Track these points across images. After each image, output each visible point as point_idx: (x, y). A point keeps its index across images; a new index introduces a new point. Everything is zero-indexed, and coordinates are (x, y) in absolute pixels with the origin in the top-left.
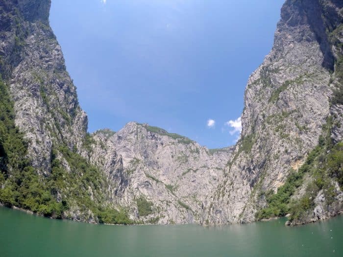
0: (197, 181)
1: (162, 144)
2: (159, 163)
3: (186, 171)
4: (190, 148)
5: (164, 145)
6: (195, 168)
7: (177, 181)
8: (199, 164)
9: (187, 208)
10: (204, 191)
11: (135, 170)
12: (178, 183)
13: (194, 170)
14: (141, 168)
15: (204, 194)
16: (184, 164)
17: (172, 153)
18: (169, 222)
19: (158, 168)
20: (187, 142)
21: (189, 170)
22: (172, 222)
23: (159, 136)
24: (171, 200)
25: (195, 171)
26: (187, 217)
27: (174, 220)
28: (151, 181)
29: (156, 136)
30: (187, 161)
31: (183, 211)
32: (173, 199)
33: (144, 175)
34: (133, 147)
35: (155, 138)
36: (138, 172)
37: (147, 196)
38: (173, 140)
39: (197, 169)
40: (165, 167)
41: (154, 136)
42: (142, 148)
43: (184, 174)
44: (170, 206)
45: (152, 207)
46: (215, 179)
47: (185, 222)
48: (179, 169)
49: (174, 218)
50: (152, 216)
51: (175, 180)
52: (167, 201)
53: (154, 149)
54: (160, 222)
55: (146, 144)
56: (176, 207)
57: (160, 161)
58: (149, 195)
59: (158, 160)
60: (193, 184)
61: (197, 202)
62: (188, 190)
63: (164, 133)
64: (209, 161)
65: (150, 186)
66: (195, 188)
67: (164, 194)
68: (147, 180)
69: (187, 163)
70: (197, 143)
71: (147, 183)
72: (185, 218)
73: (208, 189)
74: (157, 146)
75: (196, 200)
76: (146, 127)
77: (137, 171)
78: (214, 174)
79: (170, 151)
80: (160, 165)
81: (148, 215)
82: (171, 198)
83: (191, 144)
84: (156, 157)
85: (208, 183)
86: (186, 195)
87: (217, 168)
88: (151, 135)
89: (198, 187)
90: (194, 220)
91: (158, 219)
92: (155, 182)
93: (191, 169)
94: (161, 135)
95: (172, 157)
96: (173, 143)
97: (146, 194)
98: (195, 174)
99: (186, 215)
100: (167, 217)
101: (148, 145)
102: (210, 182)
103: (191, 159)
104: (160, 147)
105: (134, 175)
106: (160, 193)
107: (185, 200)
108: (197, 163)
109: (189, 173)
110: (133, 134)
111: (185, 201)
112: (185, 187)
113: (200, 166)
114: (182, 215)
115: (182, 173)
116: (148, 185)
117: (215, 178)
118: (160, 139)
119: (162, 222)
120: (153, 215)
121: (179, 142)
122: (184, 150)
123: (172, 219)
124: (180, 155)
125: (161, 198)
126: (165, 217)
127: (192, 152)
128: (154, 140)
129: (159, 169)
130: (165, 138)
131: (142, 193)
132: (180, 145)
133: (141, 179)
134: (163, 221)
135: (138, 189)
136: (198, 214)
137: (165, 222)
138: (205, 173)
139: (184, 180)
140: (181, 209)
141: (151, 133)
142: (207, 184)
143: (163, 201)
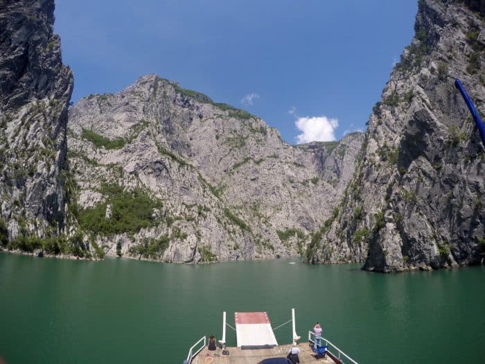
0: (261, 180)
1: (201, 117)
2: (192, 148)
3: (240, 160)
4: (250, 125)
5: (204, 119)
6: (257, 158)
7: (223, 178)
8: (265, 152)
9: (243, 226)
10: (272, 198)
11: (136, 137)
12: (224, 181)
13: (256, 160)
14: (148, 134)
15: (273, 204)
16: (237, 149)
17: (217, 131)
18: (198, 256)
19: (190, 156)
20: (243, 116)
21: (246, 160)
22: (207, 253)
23: (197, 104)
24: (209, 206)
25: (258, 163)
26: (243, 245)
27: (213, 251)
28: (167, 162)
29: (191, 102)
30: (243, 144)
31: (234, 232)
32: (213, 204)
33: (156, 149)
34: (142, 105)
35: (190, 105)
36: (142, 140)
37: (156, 193)
38: (220, 112)
39: (261, 160)
40: (202, 155)
41: (187, 101)
42: (163, 113)
43: (236, 166)
44: (205, 217)
45: (156, 210)
46: (292, 182)
47: (238, 257)
48: (229, 157)
49: (214, 245)
50: (149, 234)
51: (218, 177)
52: (200, 207)
53: (185, 123)
54: (168, 253)
55: (172, 111)
56: (219, 221)
57: (195, 144)
58: (161, 191)
59: (191, 142)
60: (254, 185)
61: (260, 218)
62: (244, 195)
63: (206, 100)
64: (282, 151)
65: (164, 173)
66: (257, 192)
67: (194, 191)
68: (159, 158)
69: (244, 147)
70: (262, 121)
71: (158, 165)
72: (238, 247)
73: (280, 196)
74: (191, 119)
75: (258, 215)
76: (174, 86)
77: (138, 139)
78: (290, 173)
79: (213, 127)
80: (193, 151)
81: (138, 230)
82: (209, 201)
83: (251, 120)
84: (188, 136)
85: (281, 185)
86: (238, 203)
87: (295, 163)
88: (183, 101)
89: (263, 191)
90: (256, 254)
91: (163, 244)
92: (176, 165)
93: (250, 158)
94: (201, 102)
95: (217, 138)
96: (221, 116)
97: (154, 187)
98: (257, 167)
99: (240, 240)
100: (192, 239)
101: (174, 114)
102: (284, 185)
103: (251, 142)
104: (196, 121)
105: (132, 146)
106: (185, 189)
107: (237, 212)
108: (262, 149)
109: (247, 165)
110: (147, 85)
111: (237, 215)
112: (237, 189)
113: (268, 154)
114: (233, 239)
115: (233, 164)
116: (161, 171)
117: (292, 179)
118: (198, 108)
119: (177, 253)
120: (153, 230)
121: (230, 115)
122: (238, 127)
123: (210, 247)
124: (232, 136)
125: (187, 199)
126: (185, 236)
127: (253, 131)
128: (186, 109)
129: (193, 158)
130: (206, 108)
131: (144, 185)
132: (233, 119)
133: (147, 155)
134: (178, 251)
135: (137, 175)
136: (262, 240)
137: (186, 253)
138: (276, 167)
139: (236, 176)
140: (230, 227)
141: (182, 96)
142: (278, 188)
143: (192, 206)
